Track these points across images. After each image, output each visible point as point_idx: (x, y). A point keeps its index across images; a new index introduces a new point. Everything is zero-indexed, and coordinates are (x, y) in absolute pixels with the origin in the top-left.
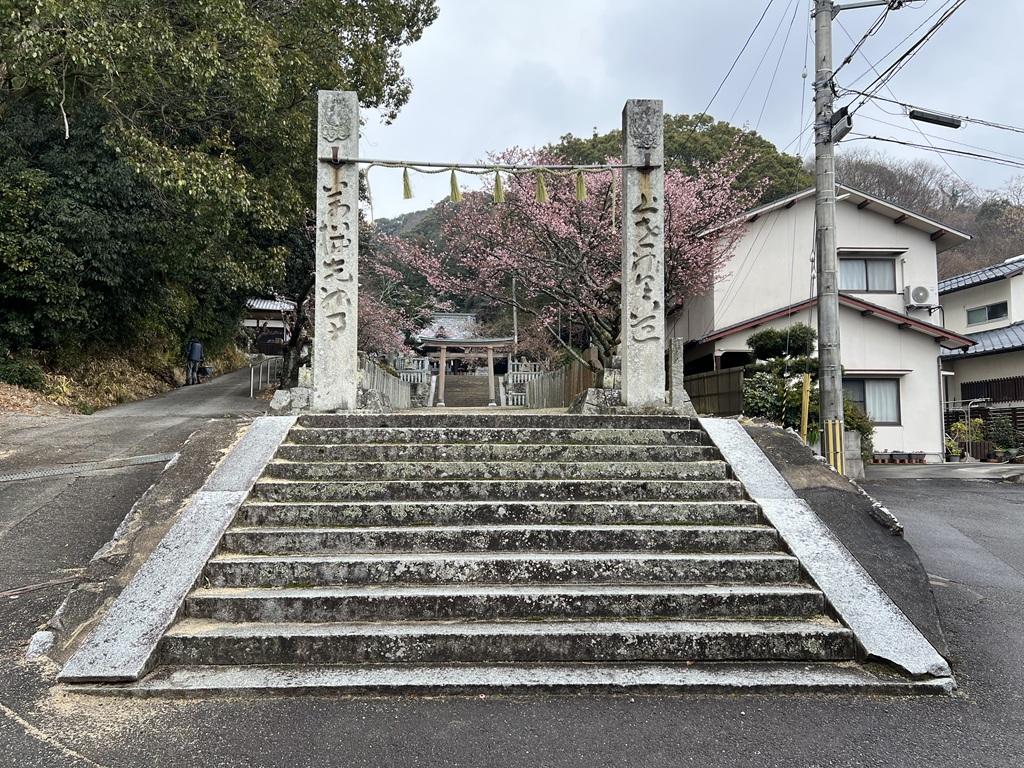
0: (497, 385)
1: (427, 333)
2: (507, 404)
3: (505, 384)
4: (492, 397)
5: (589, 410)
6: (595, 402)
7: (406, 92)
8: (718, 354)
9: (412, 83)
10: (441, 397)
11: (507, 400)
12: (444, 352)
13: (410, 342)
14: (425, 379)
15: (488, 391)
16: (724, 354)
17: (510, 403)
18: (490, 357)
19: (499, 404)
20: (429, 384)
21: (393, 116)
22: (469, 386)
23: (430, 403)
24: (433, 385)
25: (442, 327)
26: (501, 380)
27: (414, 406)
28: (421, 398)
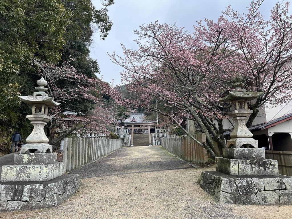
0: (152, 137)
1: (128, 121)
2: (156, 144)
3: (155, 137)
4: (150, 142)
5: (225, 197)
6: (229, 191)
7: (110, 26)
8: (270, 135)
9: (113, 22)
10: (132, 143)
11: (156, 143)
12: (133, 127)
13: (122, 124)
14: (127, 136)
15: (148, 140)
16: (273, 135)
17: (157, 144)
18: (149, 128)
19: (152, 144)
20: (129, 138)
21: (105, 36)
22: (142, 138)
23: (129, 145)
24: (130, 138)
25: (134, 118)
26: (153, 135)
27: (123, 146)
28: (126, 143)
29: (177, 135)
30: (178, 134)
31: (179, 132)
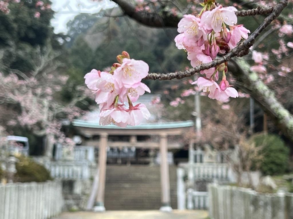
0: (173, 180)
2: (186, 206)
3: (185, 178)
4: (166, 198)
10: (101, 199)
11: (187, 201)
12: (103, 140)
15: (160, 188)
18: (164, 146)
19: (174, 205)
22: (140, 181)
23: (89, 206)
24: (96, 180)
26: (180, 173)
27: (68, 209)
28: (78, 199)
29: (264, 174)
30: (271, 170)
31: (273, 162)
